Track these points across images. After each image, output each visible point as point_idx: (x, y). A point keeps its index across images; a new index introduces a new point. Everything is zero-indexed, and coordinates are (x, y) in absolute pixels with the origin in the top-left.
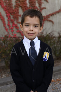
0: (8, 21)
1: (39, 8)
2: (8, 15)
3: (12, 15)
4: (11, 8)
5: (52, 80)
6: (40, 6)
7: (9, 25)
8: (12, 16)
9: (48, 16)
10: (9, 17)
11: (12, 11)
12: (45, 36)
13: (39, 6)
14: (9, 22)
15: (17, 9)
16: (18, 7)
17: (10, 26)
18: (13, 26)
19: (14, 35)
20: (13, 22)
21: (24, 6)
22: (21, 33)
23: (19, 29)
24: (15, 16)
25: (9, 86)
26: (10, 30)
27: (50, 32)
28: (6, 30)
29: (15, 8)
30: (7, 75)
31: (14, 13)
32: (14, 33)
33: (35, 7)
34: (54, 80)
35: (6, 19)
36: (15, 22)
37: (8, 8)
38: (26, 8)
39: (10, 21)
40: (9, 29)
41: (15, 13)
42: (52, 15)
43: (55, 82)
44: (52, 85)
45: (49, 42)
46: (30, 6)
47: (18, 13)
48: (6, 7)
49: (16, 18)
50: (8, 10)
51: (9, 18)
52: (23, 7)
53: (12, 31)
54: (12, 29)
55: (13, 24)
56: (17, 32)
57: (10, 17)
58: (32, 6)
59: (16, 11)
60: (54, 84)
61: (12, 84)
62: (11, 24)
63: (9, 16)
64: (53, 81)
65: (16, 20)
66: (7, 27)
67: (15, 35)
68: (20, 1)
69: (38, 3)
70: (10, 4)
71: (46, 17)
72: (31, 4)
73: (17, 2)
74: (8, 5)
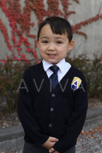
0: (13, 32)
1: (63, 12)
2: (12, 23)
3: (19, 23)
4: (18, 11)
5: (82, 131)
6: (66, 9)
7: (14, 40)
8: (18, 26)
9: (78, 26)
10: (14, 27)
11: (19, 17)
12: (72, 59)
13: (64, 9)
14: (14, 35)
15: (28, 13)
16: (29, 11)
17: (16, 42)
18: (20, 41)
20: (20, 35)
21: (39, 9)
22: (32, 53)
23: (31, 47)
24: (24, 24)
25: (14, 141)
26: (16, 48)
27: (80, 52)
28: (10, 47)
29: (25, 12)
30: (11, 122)
32: (21, 54)
33: (56, 10)
34: (86, 132)
35: (9, 30)
36: (24, 36)
37: (12, 12)
38: (43, 12)
39: (16, 33)
40: (15, 46)
41: (25, 20)
42: (85, 23)
43: (87, 134)
44: (81, 140)
47: (30, 20)
48: (10, 11)
49: (26, 28)
50: (13, 15)
51: (14, 29)
52: (37, 10)
53: (19, 50)
54: (18, 46)
55: (21, 38)
56: (27, 51)
57: (16, 26)
58: (52, 9)
59: (27, 17)
60: (85, 139)
61: (19, 138)
62: (17, 39)
63: (14, 25)
64: (84, 134)
65: (26, 32)
66: (11, 43)
67: (23, 56)
68: (32, 1)
69: (62, 4)
70: (16, 6)
71: (75, 27)
72: (50, 6)
73: (28, 3)
74: (12, 8)
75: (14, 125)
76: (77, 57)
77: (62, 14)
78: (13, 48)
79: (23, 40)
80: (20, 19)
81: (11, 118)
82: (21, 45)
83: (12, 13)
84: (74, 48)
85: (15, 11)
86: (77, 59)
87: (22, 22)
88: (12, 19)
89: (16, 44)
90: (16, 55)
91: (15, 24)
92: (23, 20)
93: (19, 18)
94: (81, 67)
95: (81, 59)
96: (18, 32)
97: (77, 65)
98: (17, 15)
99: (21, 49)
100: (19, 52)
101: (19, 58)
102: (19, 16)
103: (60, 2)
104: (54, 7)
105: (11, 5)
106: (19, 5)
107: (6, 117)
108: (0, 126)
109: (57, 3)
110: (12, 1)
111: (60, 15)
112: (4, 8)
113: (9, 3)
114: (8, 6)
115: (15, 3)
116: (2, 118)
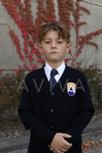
0: (25, 43)
1: (74, 23)
2: (25, 34)
3: (31, 34)
5: (92, 142)
6: (77, 20)
7: (26, 51)
8: (30, 37)
9: (89, 36)
10: (26, 38)
11: (32, 28)
12: (83, 70)
13: (75, 20)
14: (26, 46)
16: (41, 22)
17: (28, 53)
18: (32, 52)
19: (33, 67)
20: (32, 46)
21: (50, 20)
22: (44, 63)
23: (42, 58)
26: (28, 59)
27: (91, 62)
28: (22, 58)
29: (37, 24)
31: (34, 31)
32: (33, 64)
33: (68, 21)
35: (22, 41)
36: (36, 46)
37: (25, 23)
39: (28, 44)
40: (26, 57)
41: (37, 31)
45: (89, 80)
46: (60, 19)
48: (22, 22)
50: (26, 26)
51: (26, 40)
53: (31, 60)
54: (30, 56)
55: (33, 48)
56: (38, 61)
57: (28, 37)
58: (63, 20)
59: (38, 28)
62: (29, 49)
63: (26, 36)
64: (94, 145)
65: (37, 42)
66: (23, 54)
67: (35, 66)
68: (44, 12)
69: (73, 15)
70: (29, 17)
71: (86, 37)
72: (62, 17)
73: (39, 14)
74: (25, 19)
75: (25, 135)
76: (87, 68)
77: (73, 25)
78: (25, 59)
79: (35, 51)
80: (32, 30)
81: (22, 127)
82: (32, 55)
83: (24, 25)
84: (85, 59)
85: (27, 22)
86: (87, 70)
87: (34, 33)
88: (24, 31)
89: (28, 54)
90: (28, 65)
91: (27, 35)
92: (35, 31)
94: (91, 77)
95: (91, 69)
96: (30, 43)
97: (88, 76)
98: (29, 26)
99: (33, 60)
100: (31, 62)
101: (31, 68)
102: (31, 27)
103: (71, 13)
104: (65, 18)
105: (23, 17)
106: (31, 17)
107: (18, 126)
108: (11, 136)
109: (69, 14)
110: (25, 13)
111: (71, 26)
112: (16, 20)
113: (22, 15)
114: (20, 18)
115: (28, 15)
116: (13, 128)
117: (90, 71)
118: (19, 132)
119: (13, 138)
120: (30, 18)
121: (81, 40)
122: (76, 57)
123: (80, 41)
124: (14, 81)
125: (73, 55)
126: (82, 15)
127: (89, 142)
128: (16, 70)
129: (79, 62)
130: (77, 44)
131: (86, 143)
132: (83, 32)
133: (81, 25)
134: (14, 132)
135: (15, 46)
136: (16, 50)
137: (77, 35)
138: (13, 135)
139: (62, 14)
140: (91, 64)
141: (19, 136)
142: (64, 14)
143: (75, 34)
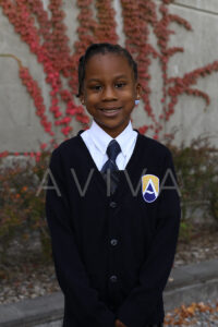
0: (53, 95)
1: (157, 49)
2: (52, 76)
3: (66, 76)
6: (163, 43)
7: (55, 112)
8: (64, 81)
9: (190, 78)
10: (55, 84)
11: (66, 63)
12: (179, 149)
13: (160, 44)
14: (55, 101)
17: (60, 115)
18: (68, 114)
24: (76, 78)
26: (60, 128)
27: (195, 134)
28: (46, 126)
29: (77, 53)
33: (143, 46)
35: (45, 90)
37: (51, 53)
39: (59, 97)
40: (56, 124)
42: (205, 72)
45: (192, 172)
46: (126, 43)
48: (45, 51)
50: (53, 59)
51: (54, 88)
54: (65, 123)
55: (71, 106)
57: (59, 83)
58: (135, 44)
62: (63, 108)
63: (55, 80)
66: (50, 118)
68: (92, 29)
69: (155, 32)
70: (59, 40)
71: (183, 80)
72: (131, 38)
73: (83, 33)
74: (51, 44)
75: (56, 291)
76: (188, 145)
77: (155, 54)
78: (53, 129)
79: (74, 111)
80: (68, 67)
81: (50, 276)
82: (70, 121)
83: (51, 56)
84: (182, 125)
85: (56, 50)
86: (187, 150)
87: (73, 74)
88: (51, 68)
89: (60, 119)
91: (57, 77)
92: (74, 69)
93: (65, 65)
94: (197, 166)
95: (196, 148)
96: (64, 94)
97: (189, 162)
98: (62, 59)
99: (70, 130)
100: (66, 136)
102: (65, 60)
103: (150, 29)
104: (138, 39)
105: (48, 39)
106: (65, 39)
107: (41, 273)
108: (27, 294)
109: (145, 32)
110: (51, 31)
111: (150, 57)
112: (33, 45)
113: (45, 34)
114: (42, 41)
115: (58, 35)
116: (30, 277)
117: (194, 151)
118: (44, 285)
119: (30, 298)
120: (62, 40)
121: (172, 85)
122: (162, 123)
123: (170, 89)
124: (31, 177)
125: (157, 118)
126: (173, 33)
127: (194, 304)
128: (35, 154)
129: (168, 132)
130: (165, 96)
131: (188, 306)
132: (176, 69)
133: (171, 55)
134: (31, 286)
135: (32, 102)
136: (33, 110)
137: (165, 76)
138: (31, 293)
139: (130, 31)
140: (196, 137)
141: (42, 293)
142: (135, 31)
143: (160, 74)
